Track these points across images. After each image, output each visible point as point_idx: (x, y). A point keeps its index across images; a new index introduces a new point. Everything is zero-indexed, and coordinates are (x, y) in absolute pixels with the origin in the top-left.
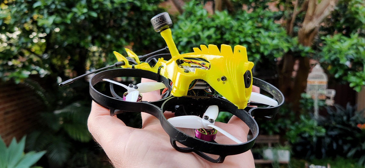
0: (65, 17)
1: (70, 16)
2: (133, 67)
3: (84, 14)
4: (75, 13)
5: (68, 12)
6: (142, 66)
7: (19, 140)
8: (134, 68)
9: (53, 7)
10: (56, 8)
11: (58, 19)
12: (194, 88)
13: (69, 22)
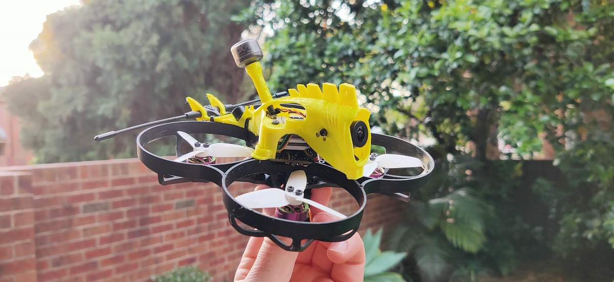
0: (432, 68)
1: (437, 65)
2: (212, 119)
3: (456, 60)
4: (446, 60)
5: (437, 60)
6: (225, 118)
7: (374, 233)
8: (214, 121)
9: (416, 55)
10: (419, 56)
11: (424, 71)
12: (287, 147)
13: (436, 73)
